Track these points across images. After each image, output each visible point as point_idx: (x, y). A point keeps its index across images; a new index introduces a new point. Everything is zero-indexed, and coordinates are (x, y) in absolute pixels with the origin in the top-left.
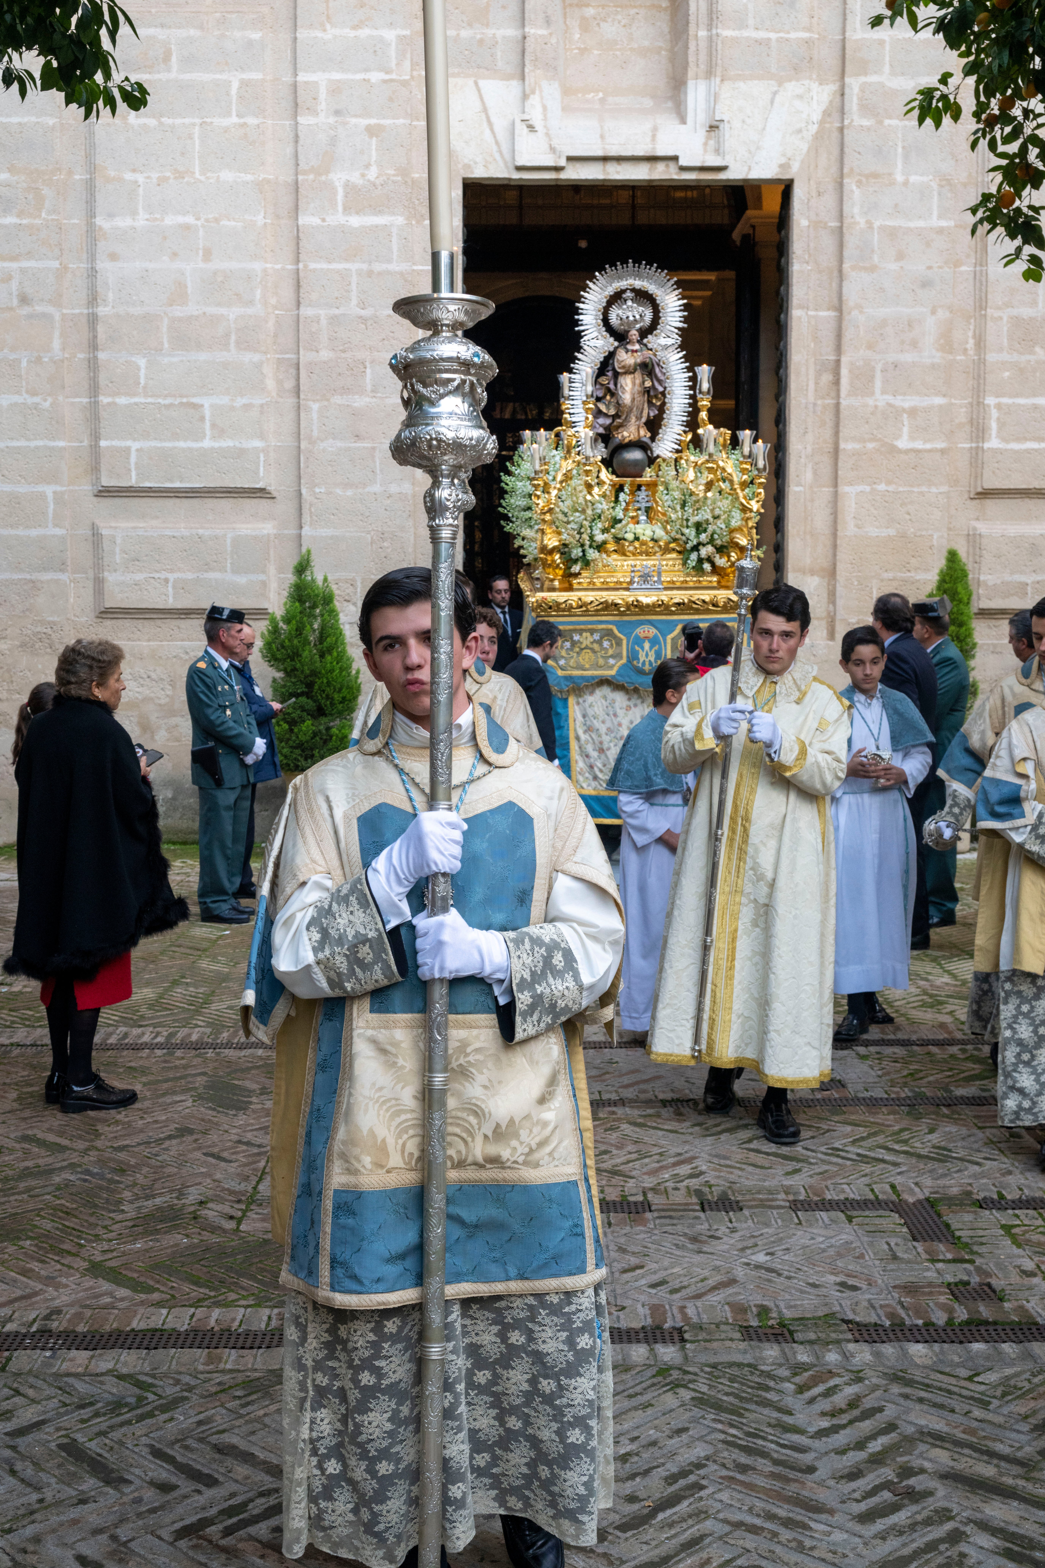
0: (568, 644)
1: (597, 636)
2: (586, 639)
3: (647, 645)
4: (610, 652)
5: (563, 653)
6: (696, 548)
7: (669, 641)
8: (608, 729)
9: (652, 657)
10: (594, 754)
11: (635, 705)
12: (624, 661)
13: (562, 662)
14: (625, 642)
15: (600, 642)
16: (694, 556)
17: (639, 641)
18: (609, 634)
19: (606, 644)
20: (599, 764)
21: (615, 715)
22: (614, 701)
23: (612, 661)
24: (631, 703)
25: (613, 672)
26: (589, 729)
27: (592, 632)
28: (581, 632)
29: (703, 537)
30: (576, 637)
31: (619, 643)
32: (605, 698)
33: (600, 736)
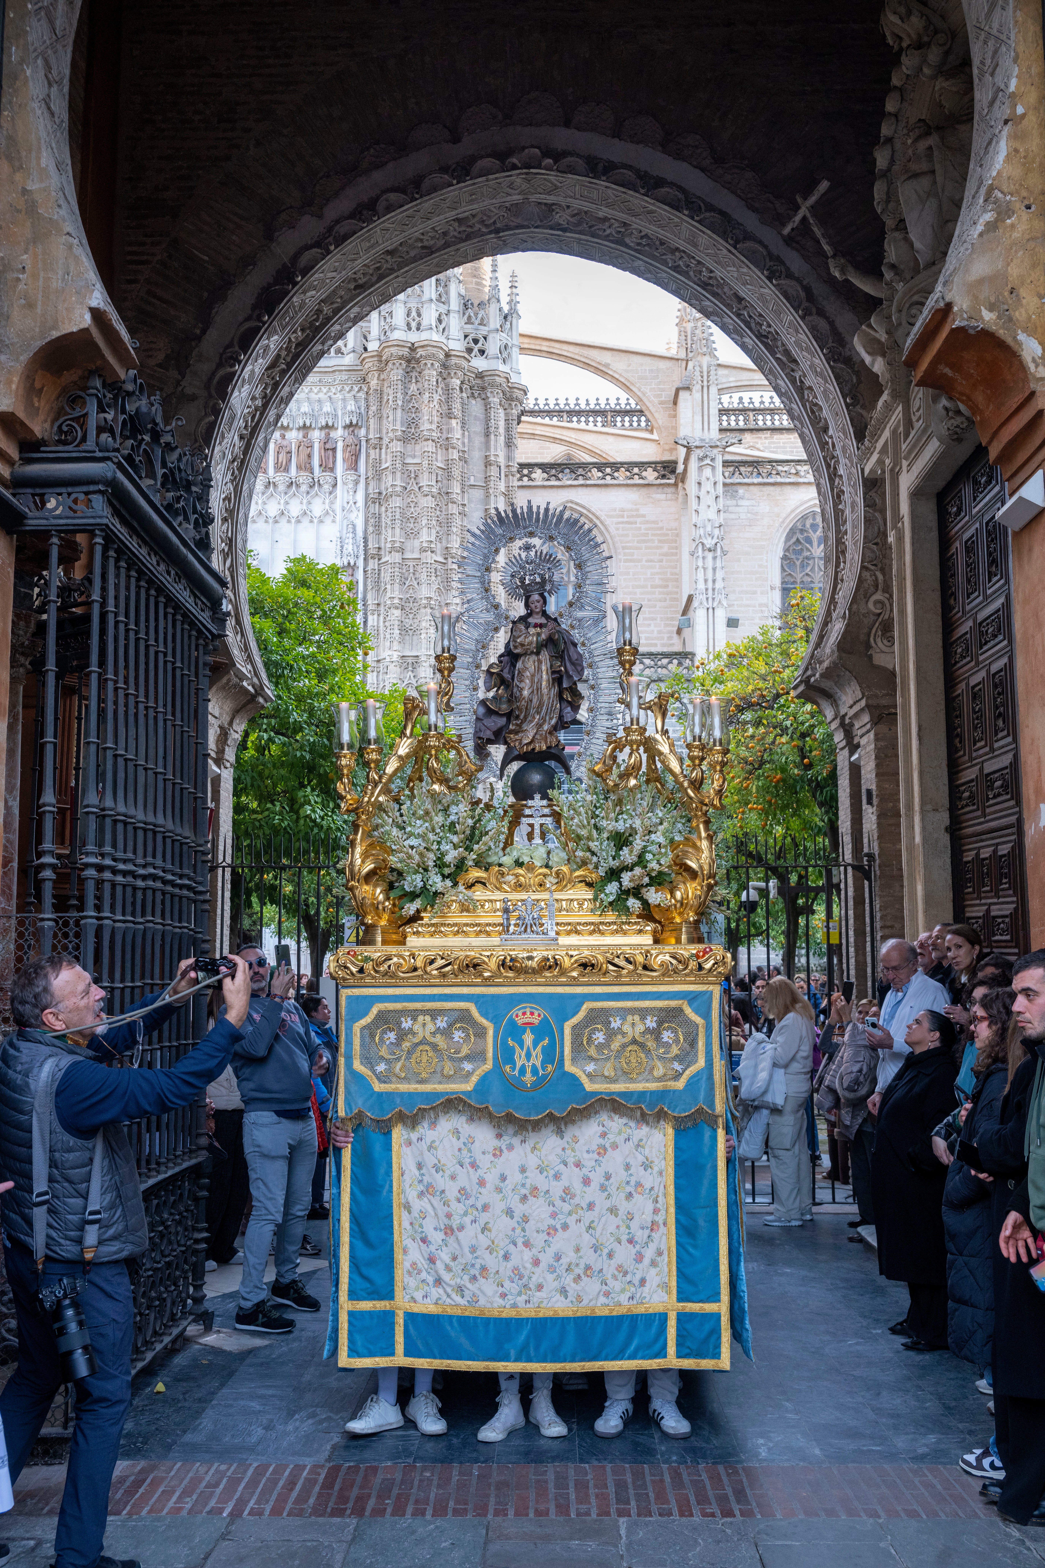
0: (392, 1036)
1: (441, 1023)
2: (424, 1027)
3: (528, 1038)
4: (465, 1051)
5: (384, 1052)
6: (614, 874)
7: (567, 1031)
8: (462, 1190)
9: (537, 1059)
10: (436, 1237)
11: (510, 1148)
12: (489, 1066)
13: (381, 1067)
14: (491, 1032)
15: (447, 1032)
16: (612, 888)
17: (515, 1031)
18: (464, 1017)
19: (458, 1035)
20: (445, 1256)
21: (474, 1165)
22: (471, 1140)
23: (468, 1066)
24: (503, 1143)
25: (469, 1087)
26: (428, 1190)
27: (434, 1014)
28: (414, 1014)
29: (627, 856)
30: (406, 1024)
31: (481, 1033)
32: (456, 1132)
33: (446, 1204)
